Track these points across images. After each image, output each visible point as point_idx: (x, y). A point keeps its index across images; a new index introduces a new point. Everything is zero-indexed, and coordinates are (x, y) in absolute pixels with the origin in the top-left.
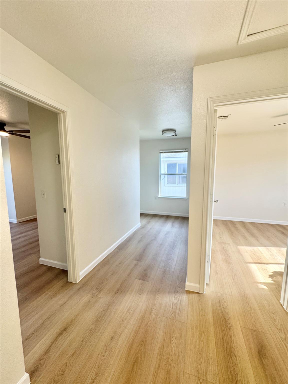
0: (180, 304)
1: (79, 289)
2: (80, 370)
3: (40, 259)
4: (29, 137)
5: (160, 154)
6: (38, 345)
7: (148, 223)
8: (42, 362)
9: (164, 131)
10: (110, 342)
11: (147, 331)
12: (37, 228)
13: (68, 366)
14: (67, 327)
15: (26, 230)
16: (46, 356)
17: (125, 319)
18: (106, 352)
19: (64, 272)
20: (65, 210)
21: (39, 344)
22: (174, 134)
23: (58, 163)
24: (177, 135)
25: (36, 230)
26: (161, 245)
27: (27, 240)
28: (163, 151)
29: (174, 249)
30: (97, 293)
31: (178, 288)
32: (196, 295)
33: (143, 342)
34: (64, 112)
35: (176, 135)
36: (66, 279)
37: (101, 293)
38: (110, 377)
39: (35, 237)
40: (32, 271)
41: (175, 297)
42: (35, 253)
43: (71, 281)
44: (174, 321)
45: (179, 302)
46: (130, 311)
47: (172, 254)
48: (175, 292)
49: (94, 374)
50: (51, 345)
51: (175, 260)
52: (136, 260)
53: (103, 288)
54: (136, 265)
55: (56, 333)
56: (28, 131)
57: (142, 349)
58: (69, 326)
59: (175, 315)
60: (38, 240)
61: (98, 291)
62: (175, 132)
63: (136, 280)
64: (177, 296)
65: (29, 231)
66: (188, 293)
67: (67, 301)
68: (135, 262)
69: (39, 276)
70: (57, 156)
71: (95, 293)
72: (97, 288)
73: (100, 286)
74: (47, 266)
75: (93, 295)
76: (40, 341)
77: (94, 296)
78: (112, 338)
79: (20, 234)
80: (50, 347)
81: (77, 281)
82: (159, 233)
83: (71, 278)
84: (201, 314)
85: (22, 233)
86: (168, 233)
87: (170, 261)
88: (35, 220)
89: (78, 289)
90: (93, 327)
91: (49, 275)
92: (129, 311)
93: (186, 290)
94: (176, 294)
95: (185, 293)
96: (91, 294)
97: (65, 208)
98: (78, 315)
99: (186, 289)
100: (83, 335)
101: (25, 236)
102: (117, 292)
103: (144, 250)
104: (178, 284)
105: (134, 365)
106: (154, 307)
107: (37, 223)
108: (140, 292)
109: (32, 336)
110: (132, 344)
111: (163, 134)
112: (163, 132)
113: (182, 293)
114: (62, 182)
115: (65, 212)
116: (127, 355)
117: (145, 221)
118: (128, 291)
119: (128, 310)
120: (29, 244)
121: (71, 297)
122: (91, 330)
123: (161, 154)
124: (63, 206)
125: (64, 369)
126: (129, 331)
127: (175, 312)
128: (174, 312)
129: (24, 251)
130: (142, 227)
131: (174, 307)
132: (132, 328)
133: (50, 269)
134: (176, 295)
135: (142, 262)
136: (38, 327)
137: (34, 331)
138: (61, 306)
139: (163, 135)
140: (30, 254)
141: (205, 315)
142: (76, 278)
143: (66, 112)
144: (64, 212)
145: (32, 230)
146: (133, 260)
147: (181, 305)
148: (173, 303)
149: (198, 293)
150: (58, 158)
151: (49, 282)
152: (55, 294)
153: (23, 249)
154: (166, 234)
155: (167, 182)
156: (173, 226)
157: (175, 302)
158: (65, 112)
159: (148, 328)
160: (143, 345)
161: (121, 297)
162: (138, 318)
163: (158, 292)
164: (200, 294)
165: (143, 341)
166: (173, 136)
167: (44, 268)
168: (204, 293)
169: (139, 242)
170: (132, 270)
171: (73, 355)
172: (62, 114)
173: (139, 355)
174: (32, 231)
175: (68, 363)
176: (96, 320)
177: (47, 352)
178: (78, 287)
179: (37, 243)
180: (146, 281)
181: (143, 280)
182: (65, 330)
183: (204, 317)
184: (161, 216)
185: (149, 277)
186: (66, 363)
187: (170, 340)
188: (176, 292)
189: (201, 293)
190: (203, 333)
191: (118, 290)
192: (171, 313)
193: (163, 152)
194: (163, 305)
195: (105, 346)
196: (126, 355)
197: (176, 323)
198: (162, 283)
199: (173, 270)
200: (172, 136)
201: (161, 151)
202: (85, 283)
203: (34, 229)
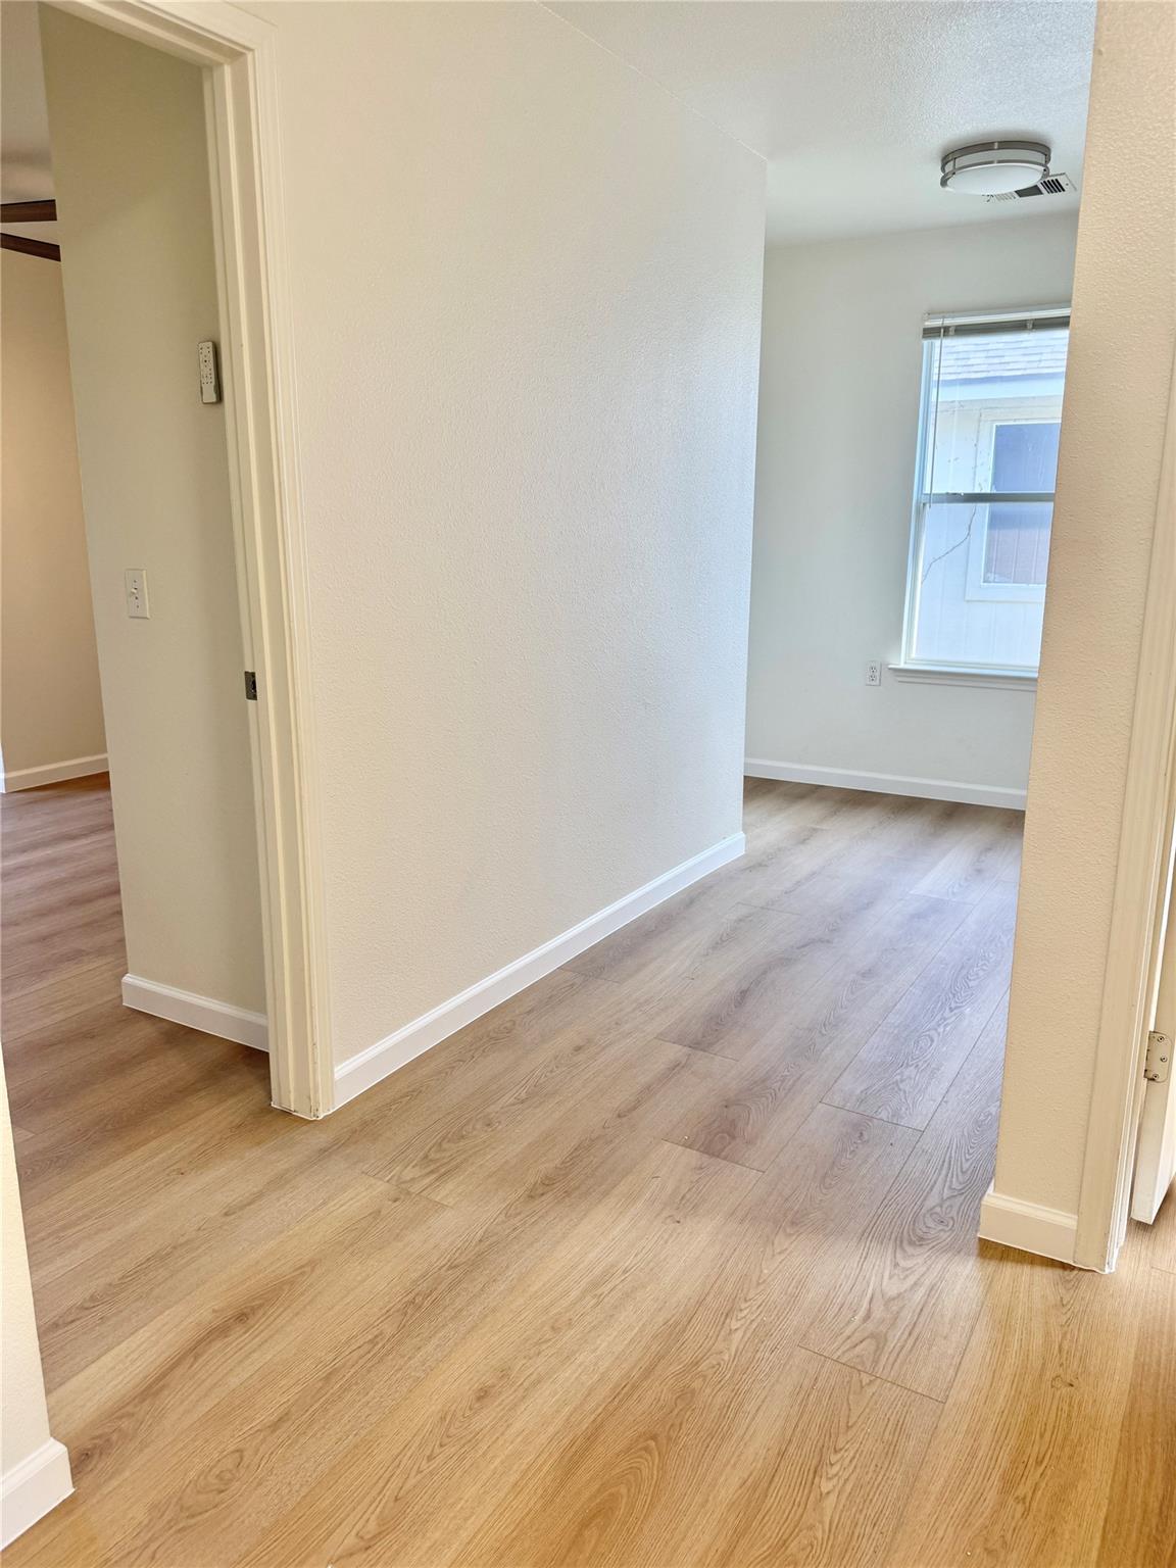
0: (926, 1302)
1: (324, 1153)
2: (305, 1490)
3: (128, 979)
4: (51, 252)
5: (926, 343)
6: (107, 1359)
7: (803, 841)
8: (125, 1424)
9: (957, 157)
10: (471, 1409)
11: (686, 1395)
12: (111, 827)
13: (248, 1467)
14: (254, 1310)
15: (53, 831)
16: (146, 1405)
17: (570, 1324)
18: (441, 1446)
19: (254, 1061)
20: (254, 683)
21: (113, 1353)
22: (1031, 177)
23: (214, 400)
24: (1062, 181)
25: (104, 836)
26: (868, 974)
27: (59, 883)
28: (948, 322)
29: (951, 1010)
30: (427, 1181)
31: (931, 1224)
32: (1043, 1276)
33: (656, 1439)
34: (235, 54)
35: (1054, 186)
36: (260, 1094)
37: (450, 1186)
38: (454, 1547)
39: (100, 872)
40: (82, 1034)
41: (896, 1265)
42: (100, 952)
43: (285, 1106)
44: (866, 1379)
45: (921, 1292)
46: (605, 1289)
47: (932, 1033)
48: (905, 1243)
49: (373, 1517)
50: (172, 1368)
51: (950, 1068)
52: (679, 1041)
53: (466, 1160)
54: (676, 1067)
55: (198, 1324)
56: (44, 210)
57: (645, 1472)
58: (261, 1306)
59: (879, 1349)
60: (117, 892)
61: (432, 1172)
62: (1040, 158)
63: (667, 1145)
64: (917, 1261)
65: (72, 838)
66: (991, 1258)
67: (260, 1195)
68: (674, 1052)
69: (119, 1066)
70: (205, 351)
71: (413, 1179)
72: (426, 1157)
73: (445, 1150)
74: (164, 1024)
75: (403, 1186)
76: (119, 1344)
77: (409, 1193)
78: (483, 1395)
79: (23, 850)
80: (164, 1375)
81: (320, 1109)
82: (869, 905)
83: (286, 1090)
84: (1049, 1375)
85: (34, 846)
86: (933, 910)
87: (910, 1071)
88: (99, 782)
89: (323, 1151)
90: (389, 1329)
91: (175, 1066)
92: (599, 1292)
93: (980, 1239)
94: (910, 1250)
95: (968, 1254)
96: (388, 1181)
97: (253, 675)
98: (313, 1264)
99: (979, 1235)
100: (332, 1356)
101: (52, 862)
102: (540, 1191)
103: (744, 994)
104: (932, 1201)
105: (585, 1525)
106: (750, 1296)
107: (110, 798)
108: (683, 1206)
109: (80, 1315)
110: (592, 1437)
111: (944, 182)
112: (949, 167)
113: (955, 1249)
114: (236, 509)
115: (255, 697)
116: (554, 1480)
117: (778, 825)
118: (606, 1194)
119: (595, 1284)
120: (71, 904)
121: (279, 1182)
122: (373, 1342)
123: (937, 342)
124: (242, 662)
125: (230, 1471)
126: (584, 1378)
127: (880, 1340)
128: (872, 1336)
129: (43, 939)
130: (754, 865)
131: (878, 1313)
132: (602, 1370)
133: (180, 1036)
134: (907, 1256)
135: (718, 1058)
136: (110, 1285)
137: (92, 1298)
138: (226, 1214)
139: (947, 189)
140: (77, 956)
141: (1075, 1383)
142: (316, 1092)
143: (249, 56)
144: (248, 698)
145: (85, 836)
146: (661, 1037)
147: (925, 1312)
148: (878, 1295)
149: (1064, 1266)
150: (211, 365)
151: (173, 1098)
152: (202, 1158)
153: (43, 927)
154: (919, 916)
155: (988, 569)
156: (979, 871)
157: (892, 1288)
158: (242, 54)
159: (697, 1384)
160: (650, 1454)
161: (561, 1220)
162: (641, 1331)
163: (793, 1223)
164: (1075, 1272)
165: (654, 1438)
166: (1033, 191)
167: (147, 1030)
168: (1107, 1271)
169: (720, 943)
170: (648, 1090)
171: (275, 1426)
172: (227, 69)
173: (623, 1490)
174: (84, 841)
175: (247, 1454)
176: (406, 1299)
177: (152, 1389)
178: (321, 1139)
179: (110, 902)
180: (725, 1159)
181: (709, 1150)
182: (242, 1317)
183: (1065, 1390)
184: (906, 806)
185: (750, 1142)
186: (239, 1451)
187: (815, 1462)
188: (911, 1243)
189: (1081, 1269)
190: (1039, 1463)
191: (548, 1182)
192: (854, 1339)
193: (945, 331)
194: (808, 1292)
195: (443, 1419)
196: (549, 1478)
197: (873, 1389)
198: (828, 1181)
199: (918, 1123)
200: (1021, 193)
201: (937, 323)
202: (365, 1124)
203: (93, 831)
